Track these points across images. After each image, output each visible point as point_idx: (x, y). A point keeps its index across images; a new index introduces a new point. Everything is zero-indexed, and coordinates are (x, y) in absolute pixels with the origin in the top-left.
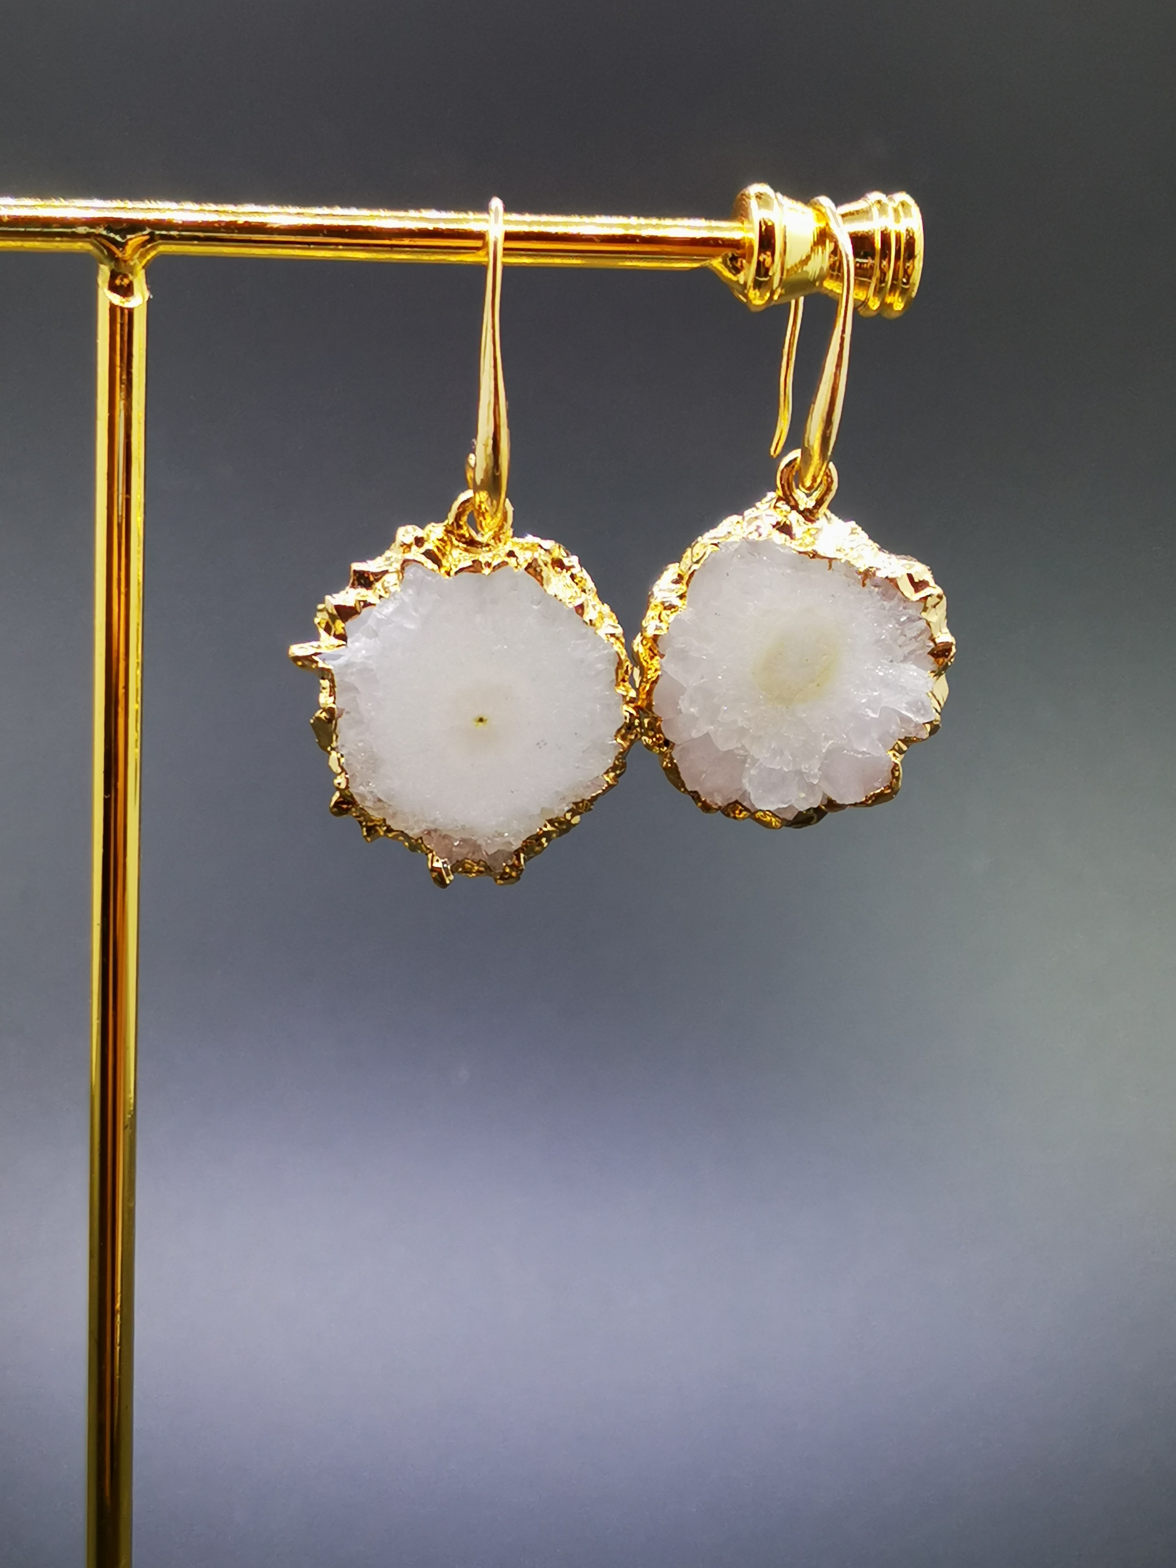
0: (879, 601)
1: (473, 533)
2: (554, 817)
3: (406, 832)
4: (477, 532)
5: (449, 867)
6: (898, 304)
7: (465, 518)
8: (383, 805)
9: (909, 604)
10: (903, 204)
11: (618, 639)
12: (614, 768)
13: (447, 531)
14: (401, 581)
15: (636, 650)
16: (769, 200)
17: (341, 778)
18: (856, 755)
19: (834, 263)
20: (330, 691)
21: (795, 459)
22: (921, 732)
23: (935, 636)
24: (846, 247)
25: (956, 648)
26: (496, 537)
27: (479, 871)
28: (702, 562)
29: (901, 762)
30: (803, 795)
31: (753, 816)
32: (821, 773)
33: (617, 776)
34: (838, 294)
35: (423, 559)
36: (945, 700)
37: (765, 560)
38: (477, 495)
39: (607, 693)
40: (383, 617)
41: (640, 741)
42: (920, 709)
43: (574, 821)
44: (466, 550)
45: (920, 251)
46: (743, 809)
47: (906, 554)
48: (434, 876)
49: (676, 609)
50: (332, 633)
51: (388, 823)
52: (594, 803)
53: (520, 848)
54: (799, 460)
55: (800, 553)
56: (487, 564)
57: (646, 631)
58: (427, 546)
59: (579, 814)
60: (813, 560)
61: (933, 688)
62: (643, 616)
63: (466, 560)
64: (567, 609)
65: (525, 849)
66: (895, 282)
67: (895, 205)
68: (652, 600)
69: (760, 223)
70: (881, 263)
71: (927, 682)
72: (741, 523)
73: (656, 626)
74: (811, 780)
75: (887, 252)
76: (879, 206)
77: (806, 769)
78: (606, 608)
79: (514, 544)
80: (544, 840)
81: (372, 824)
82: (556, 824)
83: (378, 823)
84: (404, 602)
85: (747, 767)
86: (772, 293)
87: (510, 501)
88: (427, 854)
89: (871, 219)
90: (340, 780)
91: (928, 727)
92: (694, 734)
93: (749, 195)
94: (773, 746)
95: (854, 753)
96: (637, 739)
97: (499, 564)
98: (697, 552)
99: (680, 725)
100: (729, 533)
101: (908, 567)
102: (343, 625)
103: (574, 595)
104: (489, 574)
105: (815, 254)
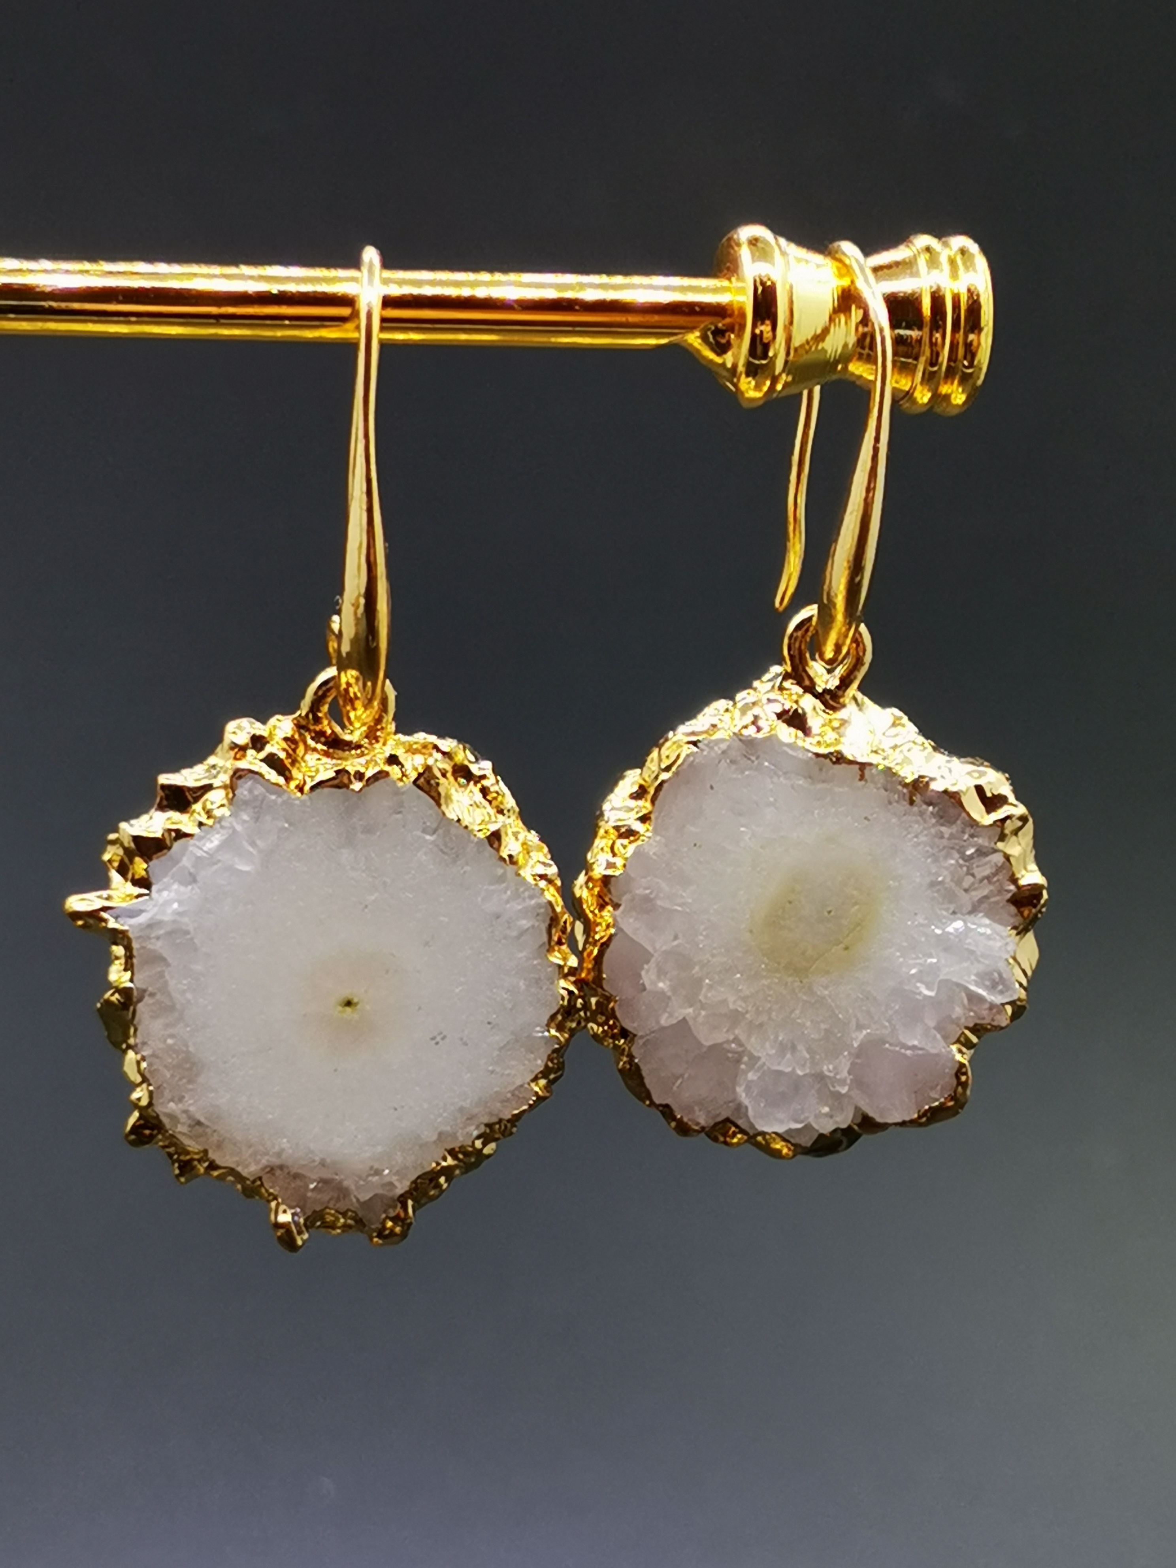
0: (934, 826)
1: (338, 729)
2: (456, 1145)
3: (239, 1169)
4: (343, 727)
5: (302, 1221)
6: (959, 397)
7: (325, 708)
8: (204, 1131)
9: (978, 829)
10: (963, 251)
11: (550, 882)
12: (545, 1074)
13: (300, 726)
14: (231, 801)
15: (578, 895)
16: (767, 249)
17: (142, 1090)
18: (903, 1051)
19: (864, 335)
20: (126, 963)
21: (810, 619)
22: (998, 1017)
23: (1018, 875)
24: (880, 315)
25: (1048, 893)
26: (372, 735)
27: (345, 1226)
28: (674, 769)
29: (969, 1062)
30: (826, 1109)
31: (753, 1141)
32: (851, 1077)
33: (551, 1083)
34: (870, 381)
35: (264, 769)
36: (1034, 966)
37: (767, 767)
38: (343, 675)
39: (535, 962)
40: (205, 855)
41: (585, 1030)
42: (997, 983)
43: (487, 1150)
44: (326, 754)
45: (988, 321)
46: (737, 1130)
47: (973, 757)
48: (279, 1234)
49: (636, 837)
50: (130, 876)
51: (212, 1155)
52: (517, 1124)
53: (406, 1192)
54: (815, 619)
55: (817, 755)
56: (357, 776)
57: (592, 870)
58: (268, 749)
59: (495, 1140)
60: (837, 767)
61: (1015, 952)
62: (588, 845)
63: (327, 769)
64: (476, 840)
65: (415, 1193)
66: (952, 364)
67: (952, 253)
68: (602, 823)
69: (755, 281)
70: (931, 336)
71: (1007, 944)
72: (731, 712)
73: (607, 861)
74: (838, 1088)
75: (940, 323)
76: (927, 256)
77: (830, 1071)
78: (533, 837)
79: (398, 743)
80: (442, 1180)
81: (188, 1157)
82: (461, 1156)
83: (196, 1157)
84: (234, 831)
85: (743, 1070)
86: (775, 380)
87: (391, 682)
88: (269, 1202)
89: (916, 274)
90: (140, 1094)
91: (1009, 1009)
92: (664, 1021)
93: (739, 239)
94: (780, 1038)
95: (901, 1048)
96: (581, 1027)
97: (374, 775)
98: (667, 753)
99: (643, 1007)
100: (714, 726)
101: (976, 775)
102: (145, 866)
103: (487, 819)
104: (361, 789)
105: (835, 325)
